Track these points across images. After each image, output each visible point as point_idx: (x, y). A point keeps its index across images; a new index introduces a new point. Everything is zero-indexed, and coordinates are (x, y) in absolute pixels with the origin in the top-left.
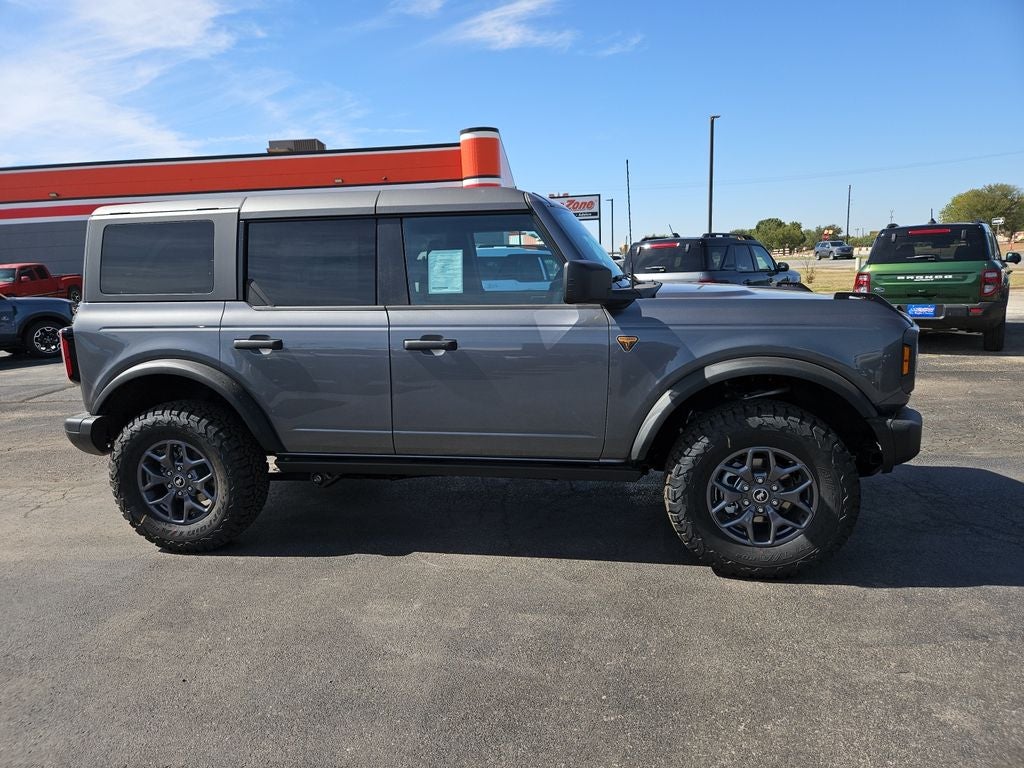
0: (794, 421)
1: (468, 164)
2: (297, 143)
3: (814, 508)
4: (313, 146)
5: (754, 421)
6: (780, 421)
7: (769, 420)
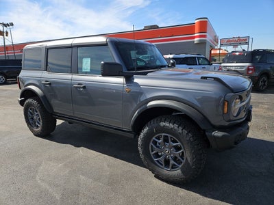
0: (176, 126)
1: (197, 29)
2: (151, 26)
3: (184, 161)
4: (156, 27)
5: (162, 124)
6: (171, 125)
7: (167, 124)
